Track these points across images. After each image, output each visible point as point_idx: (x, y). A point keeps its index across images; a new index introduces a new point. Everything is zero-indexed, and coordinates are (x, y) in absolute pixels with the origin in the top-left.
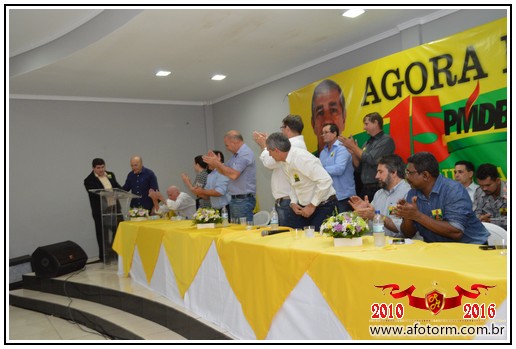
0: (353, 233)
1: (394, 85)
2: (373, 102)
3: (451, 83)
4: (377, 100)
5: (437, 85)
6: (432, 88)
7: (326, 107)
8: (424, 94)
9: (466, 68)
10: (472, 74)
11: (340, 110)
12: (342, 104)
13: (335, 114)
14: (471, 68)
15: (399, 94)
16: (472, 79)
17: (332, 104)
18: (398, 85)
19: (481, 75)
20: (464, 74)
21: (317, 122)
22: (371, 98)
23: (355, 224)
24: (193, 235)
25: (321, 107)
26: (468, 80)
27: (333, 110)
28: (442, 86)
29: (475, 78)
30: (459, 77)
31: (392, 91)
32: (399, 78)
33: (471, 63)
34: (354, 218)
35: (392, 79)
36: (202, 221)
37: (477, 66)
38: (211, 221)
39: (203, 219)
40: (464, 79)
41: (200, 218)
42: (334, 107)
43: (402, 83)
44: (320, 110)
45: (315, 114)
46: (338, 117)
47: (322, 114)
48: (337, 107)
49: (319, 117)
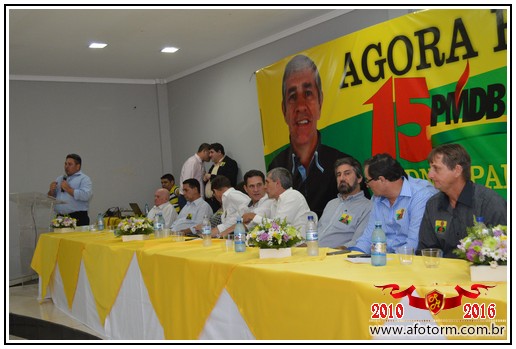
1: (377, 63)
2: (353, 84)
3: (439, 63)
4: (357, 82)
5: (424, 65)
6: (418, 68)
7: (300, 89)
8: (409, 75)
9: (455, 45)
10: (461, 51)
11: (315, 93)
12: (318, 85)
13: (309, 98)
14: (460, 45)
15: (382, 74)
16: (461, 58)
17: (306, 86)
18: (380, 63)
19: (471, 54)
20: (452, 52)
21: (289, 108)
22: (350, 79)
25: (294, 89)
26: (457, 59)
27: (307, 94)
28: (429, 66)
29: (465, 57)
30: (447, 56)
31: (374, 70)
32: (380, 55)
33: (459, 39)
35: (373, 56)
37: (467, 42)
40: (453, 59)
42: (308, 89)
43: (384, 61)
44: (293, 93)
45: (287, 98)
46: (313, 102)
47: (294, 97)
48: (312, 89)
49: (292, 101)
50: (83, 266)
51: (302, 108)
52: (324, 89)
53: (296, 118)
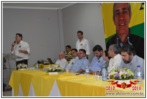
0: (125, 77)
7: (121, 11)
11: (128, 12)
13: (125, 14)
21: (116, 19)
23: (126, 73)
24: (46, 77)
25: (118, 10)
27: (124, 12)
34: (126, 70)
36: (52, 71)
38: (56, 71)
39: (52, 70)
41: (50, 69)
42: (125, 10)
44: (118, 12)
45: (115, 14)
46: (127, 16)
47: (119, 14)
48: (127, 10)
49: (117, 16)
50: (32, 85)
51: (122, 19)
52: (132, 10)
53: (119, 23)
